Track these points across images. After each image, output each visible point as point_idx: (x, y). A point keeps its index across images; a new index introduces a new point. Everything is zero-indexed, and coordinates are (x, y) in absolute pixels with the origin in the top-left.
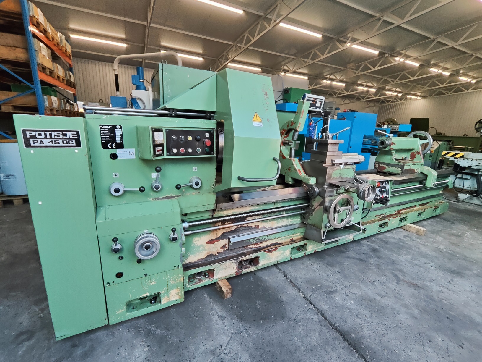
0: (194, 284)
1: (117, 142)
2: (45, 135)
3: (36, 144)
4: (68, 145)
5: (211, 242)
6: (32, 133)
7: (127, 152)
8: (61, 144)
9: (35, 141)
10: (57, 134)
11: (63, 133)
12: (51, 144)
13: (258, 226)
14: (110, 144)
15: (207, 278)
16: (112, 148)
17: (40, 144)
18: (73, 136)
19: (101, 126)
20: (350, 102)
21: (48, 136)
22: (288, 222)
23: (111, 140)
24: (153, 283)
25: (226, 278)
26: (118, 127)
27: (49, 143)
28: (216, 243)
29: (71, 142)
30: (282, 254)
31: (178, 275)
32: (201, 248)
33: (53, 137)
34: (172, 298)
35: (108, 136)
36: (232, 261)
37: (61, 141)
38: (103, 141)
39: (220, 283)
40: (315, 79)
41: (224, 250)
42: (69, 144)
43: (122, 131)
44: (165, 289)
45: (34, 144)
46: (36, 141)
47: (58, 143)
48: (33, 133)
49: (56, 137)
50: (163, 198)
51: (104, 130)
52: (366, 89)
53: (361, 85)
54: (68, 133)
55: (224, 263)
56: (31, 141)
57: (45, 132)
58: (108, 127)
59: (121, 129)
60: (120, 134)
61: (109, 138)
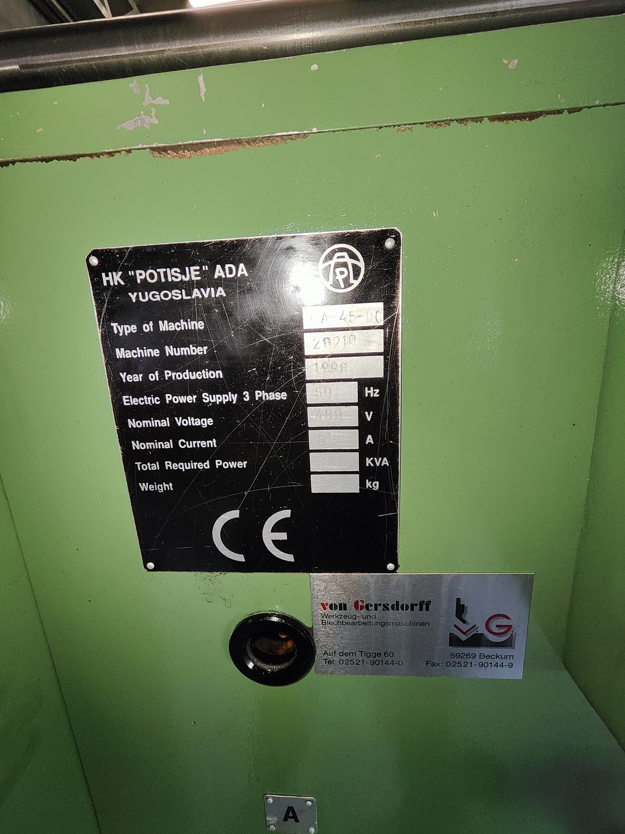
1: (318, 485)
14: (235, 514)
19: (114, 278)
23: (242, 464)
35: (200, 410)
38: (150, 477)
43: (390, 325)
51: (159, 339)
58: (200, 285)
59: (378, 307)
60: (363, 383)
61: (213, 443)
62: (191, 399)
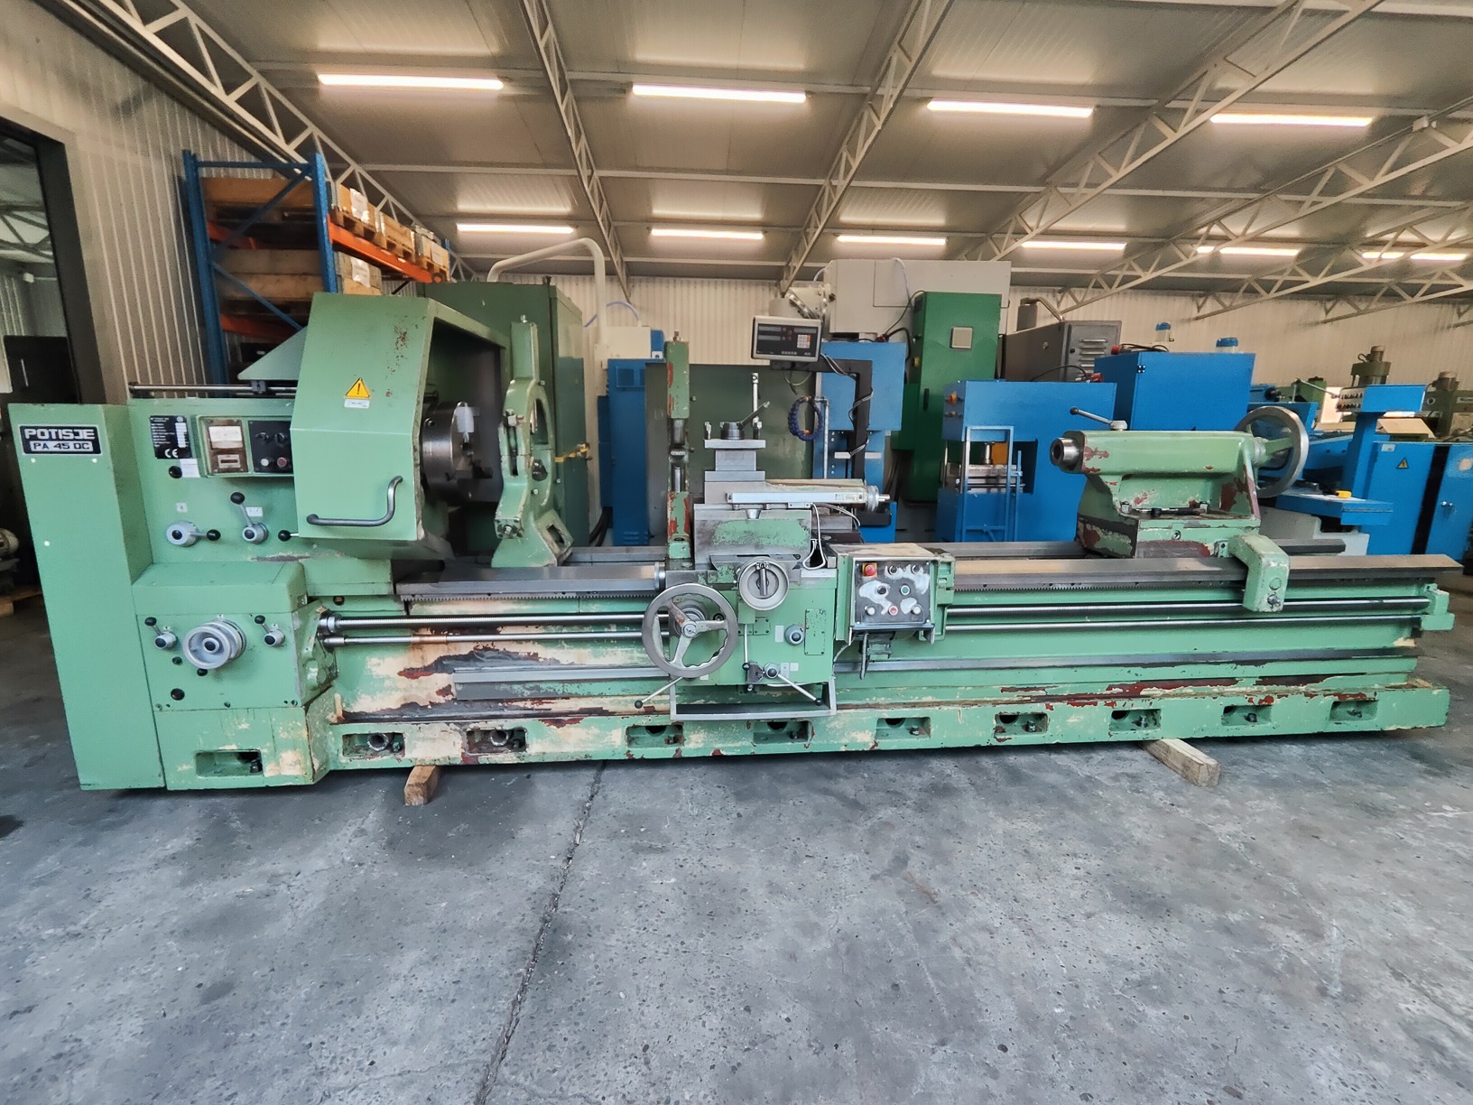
0: (360, 759)
1: (180, 446)
2: (50, 433)
3: (39, 449)
4: (82, 450)
5: (410, 673)
7: (196, 464)
8: (72, 449)
12: (57, 449)
13: (536, 655)
14: (169, 450)
16: (173, 457)
19: (152, 418)
20: (1354, 311)
21: (54, 437)
22: (632, 658)
23: (169, 443)
24: (244, 727)
25: (437, 763)
26: (180, 419)
28: (422, 678)
30: (598, 736)
31: (294, 723)
32: (387, 683)
33: (61, 437)
34: (286, 770)
35: (163, 435)
36: (448, 724)
38: (155, 444)
40: (1159, 246)
41: (446, 698)
44: (269, 745)
48: (34, 432)
50: (272, 559)
51: (158, 426)
52: (1392, 256)
53: (1375, 244)
54: (80, 431)
55: (426, 726)
56: (32, 443)
58: (163, 420)
59: (185, 424)
60: (184, 433)
61: (165, 440)
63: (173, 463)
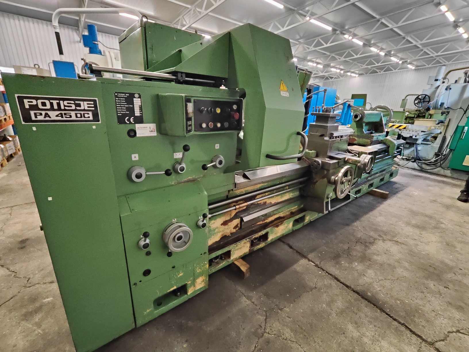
0: (213, 268)
1: (136, 115)
2: (52, 104)
3: (40, 118)
4: (83, 119)
5: (225, 223)
6: (32, 102)
7: (147, 127)
8: (74, 118)
9: (37, 114)
10: (68, 103)
11: (76, 102)
12: (59, 118)
13: (266, 202)
14: (128, 118)
15: (223, 260)
16: (130, 123)
17: (45, 117)
18: (88, 107)
19: (116, 94)
21: (56, 107)
22: (290, 196)
23: (128, 112)
24: (181, 275)
25: (241, 257)
26: (136, 95)
27: (57, 116)
28: (229, 224)
29: (86, 115)
30: (287, 227)
31: (204, 263)
33: (62, 108)
34: (198, 287)
35: (124, 107)
36: (246, 240)
37: (73, 114)
38: (119, 113)
39: (236, 263)
41: (236, 229)
42: (84, 117)
43: (141, 100)
44: (191, 279)
45: (36, 117)
46: (39, 114)
47: (69, 116)
48: (34, 102)
49: (66, 108)
50: (185, 182)
51: (120, 100)
52: (315, 65)
53: (310, 61)
54: (82, 103)
55: (239, 243)
56: (32, 113)
57: (51, 101)
58: (125, 95)
59: (140, 99)
60: (139, 105)
61: (126, 110)
62: (123, 106)
63: (130, 127)
